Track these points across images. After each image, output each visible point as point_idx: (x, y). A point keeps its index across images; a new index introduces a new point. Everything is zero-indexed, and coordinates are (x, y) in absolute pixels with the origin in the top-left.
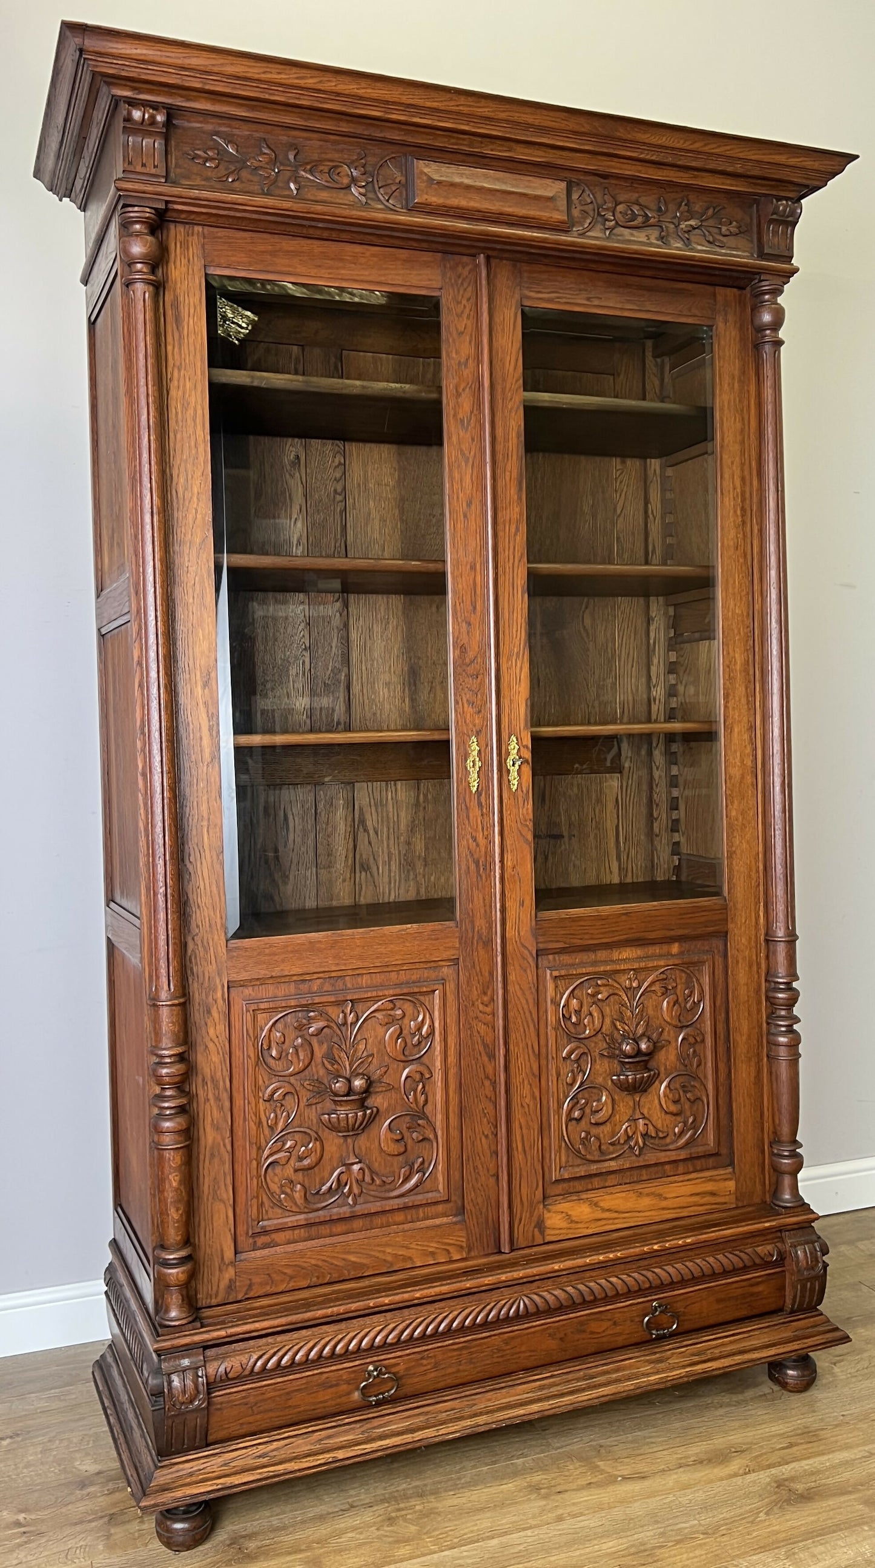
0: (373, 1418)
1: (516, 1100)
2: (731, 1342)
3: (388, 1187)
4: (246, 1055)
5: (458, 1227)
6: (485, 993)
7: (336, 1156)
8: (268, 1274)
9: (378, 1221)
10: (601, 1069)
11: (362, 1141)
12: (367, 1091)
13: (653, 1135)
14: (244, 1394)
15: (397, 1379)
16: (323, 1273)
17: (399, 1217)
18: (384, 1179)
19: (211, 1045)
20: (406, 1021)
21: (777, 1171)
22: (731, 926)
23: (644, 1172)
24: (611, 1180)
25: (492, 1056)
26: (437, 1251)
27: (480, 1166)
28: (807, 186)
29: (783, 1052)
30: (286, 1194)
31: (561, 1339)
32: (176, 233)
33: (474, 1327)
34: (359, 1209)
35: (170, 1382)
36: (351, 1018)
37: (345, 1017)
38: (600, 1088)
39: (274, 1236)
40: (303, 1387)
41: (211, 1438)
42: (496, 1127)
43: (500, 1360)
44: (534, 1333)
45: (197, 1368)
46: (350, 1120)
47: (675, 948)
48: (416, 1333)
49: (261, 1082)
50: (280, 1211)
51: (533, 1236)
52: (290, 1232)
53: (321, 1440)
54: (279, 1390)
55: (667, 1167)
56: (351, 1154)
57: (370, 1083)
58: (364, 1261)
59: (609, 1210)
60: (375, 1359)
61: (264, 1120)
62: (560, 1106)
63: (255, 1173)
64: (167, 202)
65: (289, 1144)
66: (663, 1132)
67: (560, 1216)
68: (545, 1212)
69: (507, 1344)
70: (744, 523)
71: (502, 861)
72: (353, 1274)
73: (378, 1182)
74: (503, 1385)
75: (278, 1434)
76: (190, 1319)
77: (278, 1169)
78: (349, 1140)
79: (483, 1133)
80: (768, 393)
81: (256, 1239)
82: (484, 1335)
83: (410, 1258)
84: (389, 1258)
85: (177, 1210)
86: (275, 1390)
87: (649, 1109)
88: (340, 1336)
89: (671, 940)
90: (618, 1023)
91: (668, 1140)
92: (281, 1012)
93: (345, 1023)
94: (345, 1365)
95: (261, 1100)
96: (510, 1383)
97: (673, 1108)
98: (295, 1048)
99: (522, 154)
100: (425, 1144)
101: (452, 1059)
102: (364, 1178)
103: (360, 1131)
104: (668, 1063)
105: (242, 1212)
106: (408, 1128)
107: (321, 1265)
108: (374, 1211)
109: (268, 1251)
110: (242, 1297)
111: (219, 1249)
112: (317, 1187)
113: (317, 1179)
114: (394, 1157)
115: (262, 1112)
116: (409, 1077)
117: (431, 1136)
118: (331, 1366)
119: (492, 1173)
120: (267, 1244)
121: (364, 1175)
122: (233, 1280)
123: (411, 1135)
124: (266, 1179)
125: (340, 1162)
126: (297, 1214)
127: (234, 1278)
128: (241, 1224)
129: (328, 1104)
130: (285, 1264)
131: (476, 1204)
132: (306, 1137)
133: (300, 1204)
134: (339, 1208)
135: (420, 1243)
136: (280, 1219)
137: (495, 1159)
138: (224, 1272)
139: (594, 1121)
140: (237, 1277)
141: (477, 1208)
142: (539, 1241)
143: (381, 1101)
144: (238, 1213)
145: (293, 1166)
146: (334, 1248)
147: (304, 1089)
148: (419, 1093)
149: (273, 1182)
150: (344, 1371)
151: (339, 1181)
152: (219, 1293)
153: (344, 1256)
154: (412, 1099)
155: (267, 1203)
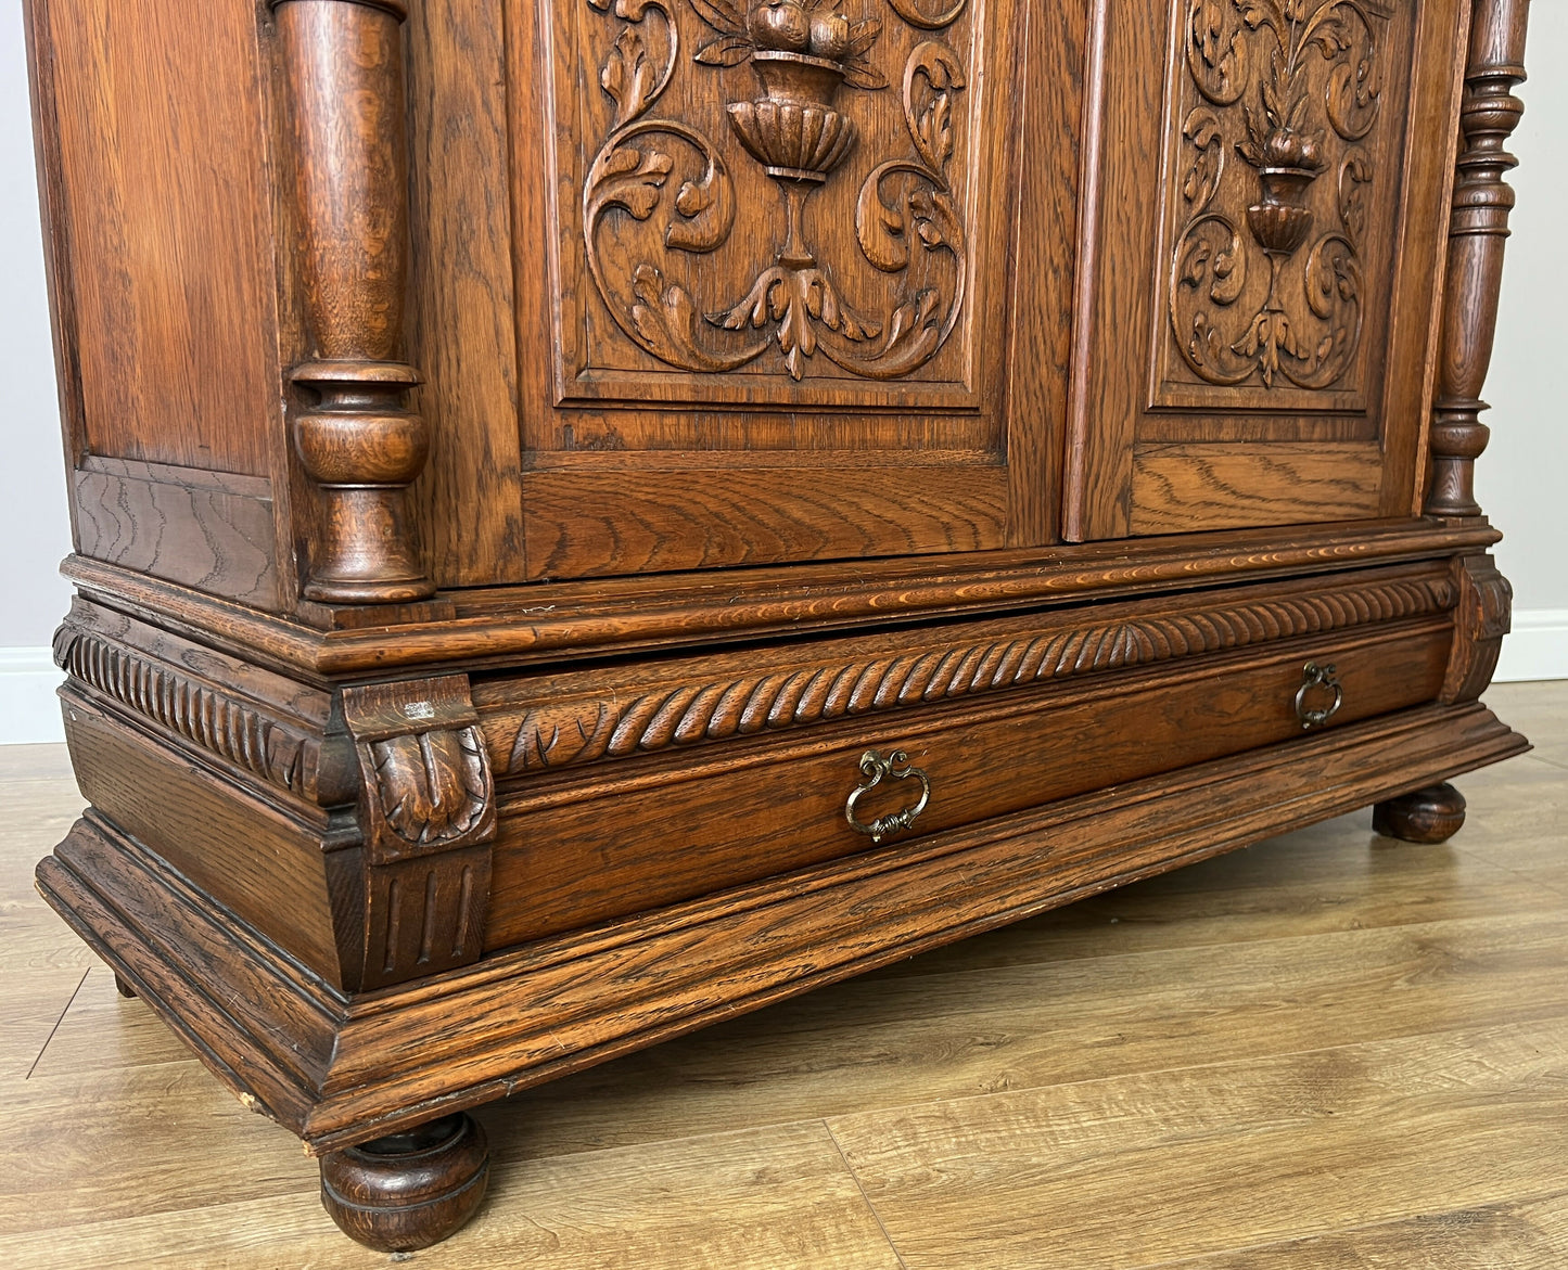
0: (867, 877)
1: (1112, 200)
3: (868, 346)
5: (994, 474)
7: (761, 235)
8: (607, 520)
10: (1236, 189)
11: (825, 214)
13: (1293, 352)
14: (584, 811)
16: (733, 538)
17: (886, 431)
18: (864, 325)
21: (1447, 458)
23: (1271, 423)
24: (1229, 428)
25: (1077, 76)
26: (957, 523)
27: (1040, 339)
31: (1179, 722)
34: (814, 393)
35: (381, 765)
38: (1229, 227)
39: (614, 420)
40: (727, 796)
41: (500, 932)
42: (1074, 251)
43: (1086, 757)
44: (1142, 703)
45: (459, 728)
48: (952, 684)
50: (631, 351)
51: (1114, 517)
52: (655, 418)
53: (767, 930)
54: (673, 803)
55: (1301, 422)
56: (796, 239)
58: (824, 524)
59: (1224, 487)
60: (877, 736)
61: (591, 69)
63: (569, 223)
65: (654, 161)
66: (1305, 351)
67: (1157, 483)
68: (1135, 470)
69: (1100, 723)
72: (796, 551)
73: (850, 329)
75: (664, 921)
76: (423, 587)
77: (626, 230)
78: (792, 198)
79: (1052, 261)
81: (573, 420)
82: (1069, 699)
83: (907, 533)
84: (869, 526)
85: (374, 224)
86: (661, 803)
87: (1291, 296)
88: (805, 676)
91: (1308, 369)
94: (817, 747)
95: (582, 4)
97: (1322, 304)
100: (942, 260)
102: (821, 309)
103: (821, 178)
104: (1323, 209)
105: (535, 331)
106: (911, 205)
107: (728, 517)
108: (838, 402)
109: (601, 459)
110: (542, 573)
111: (476, 424)
112: (718, 308)
113: (718, 285)
114: (882, 274)
115: (585, 41)
116: (920, 71)
117: (955, 242)
118: (787, 748)
119: (1059, 360)
120: (597, 438)
121: (822, 301)
122: (516, 521)
123: (916, 227)
124: (595, 247)
125: (770, 251)
126: (672, 369)
127: (518, 514)
128: (534, 366)
129: (747, 78)
130: (646, 501)
131: (1027, 427)
132: (693, 155)
133: (678, 342)
134: (766, 378)
135: (925, 499)
136: (634, 374)
137: (1066, 329)
138: (491, 494)
139: (1215, 292)
140: (527, 515)
141: (1029, 437)
142: (1121, 530)
143: (863, 114)
144: (524, 332)
145: (662, 228)
146: (754, 476)
147: (692, 13)
148: (937, 121)
149: (613, 262)
150: (815, 762)
151: (768, 305)
152: (480, 553)
153: (777, 502)
154: (925, 132)
155: (599, 320)
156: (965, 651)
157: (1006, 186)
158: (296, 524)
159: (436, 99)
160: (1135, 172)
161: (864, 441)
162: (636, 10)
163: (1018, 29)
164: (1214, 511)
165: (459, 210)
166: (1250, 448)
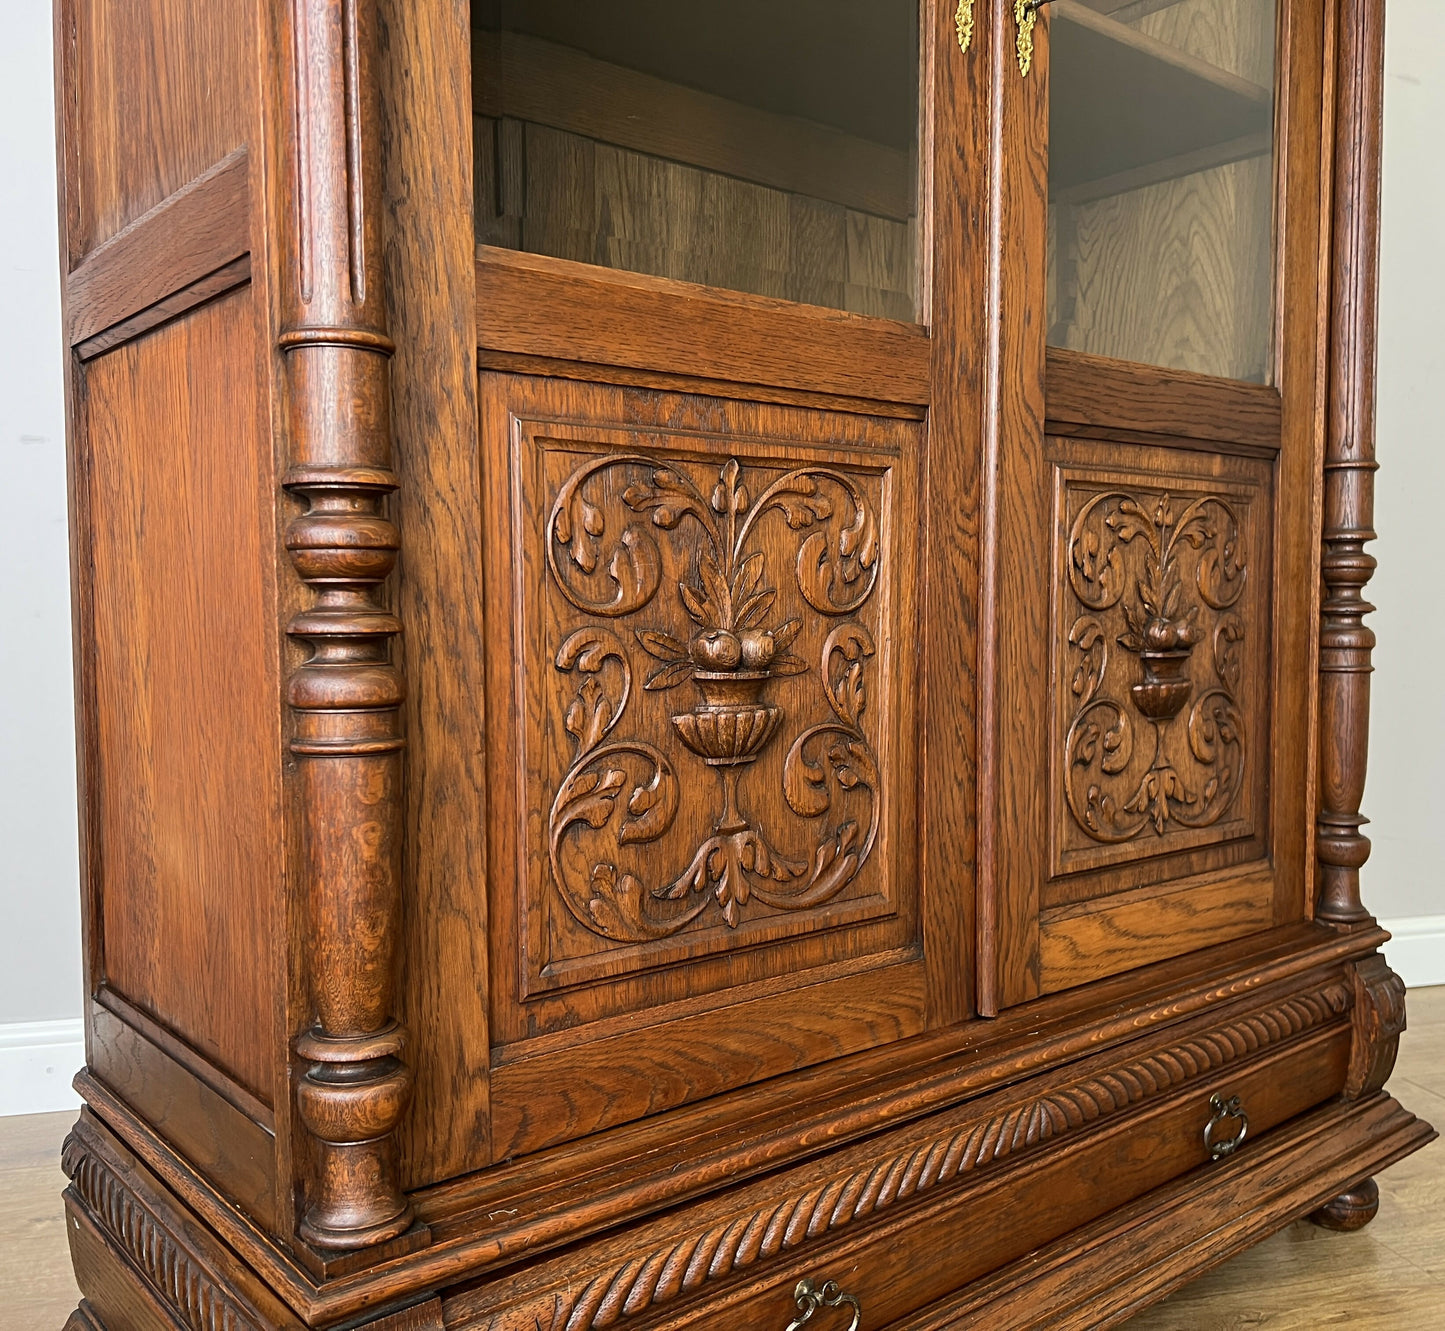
1: (1007, 715)
2: (1303, 1155)
3: (795, 883)
5: (912, 969)
6: (965, 490)
7: (703, 812)
8: (564, 1094)
9: (777, 959)
10: (1117, 671)
11: (755, 784)
12: (773, 665)
13: (1181, 799)
15: (855, 1303)
16: (676, 1081)
17: (814, 951)
18: (792, 867)
19: (437, 509)
20: (834, 526)
21: (1330, 864)
22: (1284, 440)
23: (1165, 865)
24: (1126, 878)
25: (972, 622)
26: (880, 1020)
27: (949, 844)
29: (1349, 661)
30: (602, 897)
31: (1094, 1180)
33: (974, 1172)
34: (748, 934)
36: (735, 499)
37: (725, 495)
38: (1116, 708)
39: (572, 1000)
42: (975, 765)
43: (1009, 1233)
44: (1059, 1171)
46: (740, 726)
47: (1216, 465)
48: (882, 1197)
49: (550, 623)
50: (587, 939)
51: (1024, 982)
52: (608, 990)
55: (1194, 857)
56: (732, 809)
57: (773, 650)
58: (757, 1050)
59: (1125, 934)
60: (810, 1264)
61: (557, 716)
62: (1063, 733)
63: (537, 847)
65: (610, 778)
66: (1192, 795)
67: (1063, 944)
68: (1042, 936)
69: (1020, 1199)
72: (732, 1079)
73: (779, 872)
74: (1013, 1284)
76: (403, 1222)
77: (585, 839)
78: (729, 779)
79: (956, 777)
81: (535, 1010)
82: (990, 1185)
83: (834, 1038)
84: (799, 1040)
85: (373, 926)
87: (1176, 751)
88: (742, 1223)
89: (1213, 448)
90: (1143, 588)
91: (1197, 810)
92: (596, 456)
93: (722, 512)
94: (754, 1289)
95: (551, 668)
96: (1024, 1279)
97: (1206, 752)
98: (625, 550)
100: (859, 797)
101: (907, 620)
102: (754, 863)
103: (752, 758)
104: (1201, 672)
105: (506, 941)
106: (830, 758)
107: (672, 1064)
108: (769, 939)
109: (559, 1038)
110: (505, 1154)
111: (452, 1038)
112: (665, 882)
113: (665, 864)
114: (806, 820)
115: (553, 698)
116: (836, 649)
117: (871, 779)
118: (726, 1295)
119: (967, 858)
120: (557, 1019)
121: (755, 856)
122: (484, 1114)
123: (836, 774)
124: (559, 861)
125: (711, 824)
126: (624, 945)
127: (486, 1108)
128: (503, 972)
129: (688, 692)
130: (601, 1067)
131: (941, 921)
132: (644, 763)
133: (628, 921)
134: (706, 932)
135: (850, 1005)
136: (590, 959)
137: (972, 830)
138: (463, 1096)
139: (1107, 766)
140: (494, 1106)
141: (943, 929)
142: (1032, 994)
143: (786, 697)
144: (496, 944)
145: (616, 831)
146: (695, 1022)
147: (643, 653)
148: (851, 686)
149: (574, 869)
150: (753, 1303)
151: (707, 869)
152: (452, 1149)
153: (716, 1040)
154: (841, 698)
155: (561, 919)
156: (890, 1163)
157: (913, 723)
158: (295, 1167)
159: (427, 778)
160: (1027, 687)
161: (793, 964)
162: (596, 663)
163: (919, 594)
164: (1119, 955)
165: (443, 863)
166: (1148, 892)
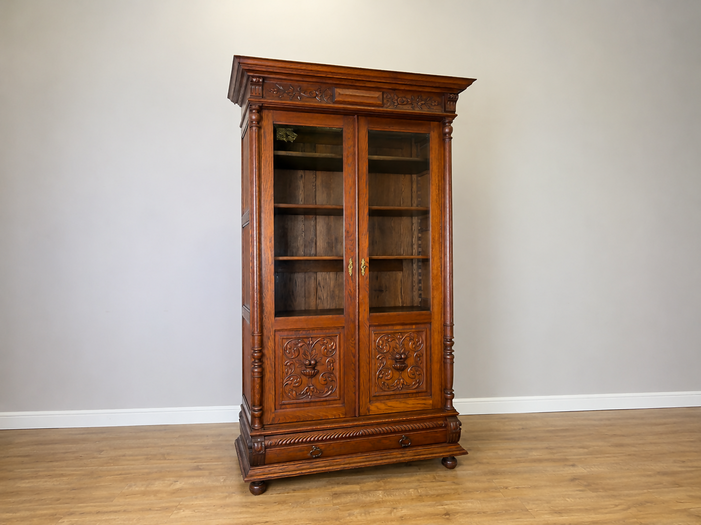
0: (314, 462)
1: (361, 370)
2: (427, 450)
3: (321, 394)
4: (280, 352)
5: (342, 408)
6: (353, 337)
8: (284, 417)
9: (318, 404)
10: (389, 362)
11: (314, 380)
12: (316, 364)
13: (405, 384)
14: (276, 451)
15: (321, 451)
16: (301, 418)
17: (325, 403)
18: (320, 392)
19: (269, 348)
20: (328, 344)
21: (446, 399)
22: (432, 320)
23: (401, 396)
24: (391, 397)
25: (354, 357)
26: (336, 414)
27: (349, 390)
28: (461, 90)
29: (448, 361)
30: (290, 393)
31: (373, 444)
32: (265, 113)
33: (346, 438)
34: (313, 400)
35: (254, 445)
36: (311, 342)
37: (309, 342)
38: (388, 369)
39: (286, 406)
40: (293, 450)
41: (266, 462)
42: (355, 378)
43: (354, 448)
44: (364, 441)
45: (262, 442)
46: (310, 373)
47: (414, 327)
48: (328, 438)
49: (283, 360)
50: (288, 398)
51: (366, 412)
52: (291, 405)
53: (297, 467)
54: (286, 451)
55: (409, 395)
56: (310, 383)
57: (316, 363)
58: (314, 416)
59: (390, 407)
60: (315, 444)
61: (284, 371)
62: (376, 373)
63: (281, 387)
64: (262, 104)
65: (291, 379)
66: (408, 384)
67: (374, 407)
68: (370, 405)
69: (356, 444)
70: (439, 194)
71: (359, 297)
72: (309, 419)
73: (318, 392)
74: (354, 456)
75: (286, 464)
76: (261, 428)
77: (288, 386)
78: (310, 379)
79: (351, 380)
80: (447, 154)
81: (281, 406)
82: (349, 440)
84: (321, 415)
85: (258, 395)
87: (404, 376)
88: (305, 437)
89: (412, 324)
90: (395, 349)
91: (410, 386)
92: (290, 339)
93: (309, 344)
94: (306, 445)
95: (284, 365)
96: (356, 456)
97: (412, 376)
98: (294, 350)
99: (368, 85)
100: (333, 382)
101: (342, 357)
103: (314, 377)
104: (410, 363)
105: (277, 398)
106: (327, 377)
108: (317, 401)
110: (277, 423)
111: (269, 408)
113: (300, 390)
114: (323, 385)
116: (328, 361)
117: (335, 379)
118: (302, 445)
119: (354, 392)
120: (284, 408)
121: (314, 390)
122: (274, 417)
123: (329, 379)
125: (307, 385)
126: (294, 400)
128: (277, 401)
130: (290, 414)
131: (348, 401)
132: (297, 377)
133: (294, 397)
134: (306, 399)
135: (330, 412)
136: (289, 401)
137: (354, 388)
138: (271, 415)
139: (386, 378)
142: (368, 414)
143: (319, 369)
145: (292, 385)
146: (304, 411)
147: (297, 363)
148: (331, 366)
149: (286, 390)
151: (306, 391)
153: (308, 413)
154: (329, 368)
156: (329, 434)
157: (343, 372)
162: (290, 364)
163: (344, 353)
166: (396, 400)
